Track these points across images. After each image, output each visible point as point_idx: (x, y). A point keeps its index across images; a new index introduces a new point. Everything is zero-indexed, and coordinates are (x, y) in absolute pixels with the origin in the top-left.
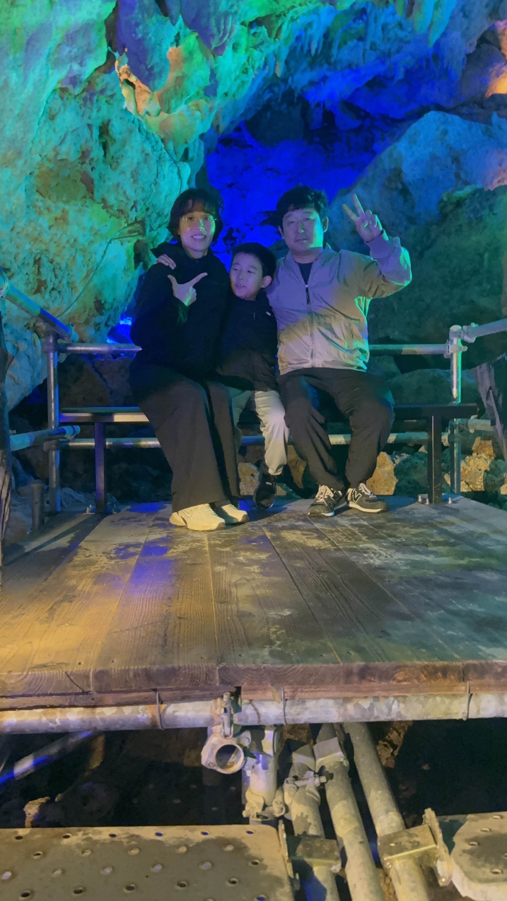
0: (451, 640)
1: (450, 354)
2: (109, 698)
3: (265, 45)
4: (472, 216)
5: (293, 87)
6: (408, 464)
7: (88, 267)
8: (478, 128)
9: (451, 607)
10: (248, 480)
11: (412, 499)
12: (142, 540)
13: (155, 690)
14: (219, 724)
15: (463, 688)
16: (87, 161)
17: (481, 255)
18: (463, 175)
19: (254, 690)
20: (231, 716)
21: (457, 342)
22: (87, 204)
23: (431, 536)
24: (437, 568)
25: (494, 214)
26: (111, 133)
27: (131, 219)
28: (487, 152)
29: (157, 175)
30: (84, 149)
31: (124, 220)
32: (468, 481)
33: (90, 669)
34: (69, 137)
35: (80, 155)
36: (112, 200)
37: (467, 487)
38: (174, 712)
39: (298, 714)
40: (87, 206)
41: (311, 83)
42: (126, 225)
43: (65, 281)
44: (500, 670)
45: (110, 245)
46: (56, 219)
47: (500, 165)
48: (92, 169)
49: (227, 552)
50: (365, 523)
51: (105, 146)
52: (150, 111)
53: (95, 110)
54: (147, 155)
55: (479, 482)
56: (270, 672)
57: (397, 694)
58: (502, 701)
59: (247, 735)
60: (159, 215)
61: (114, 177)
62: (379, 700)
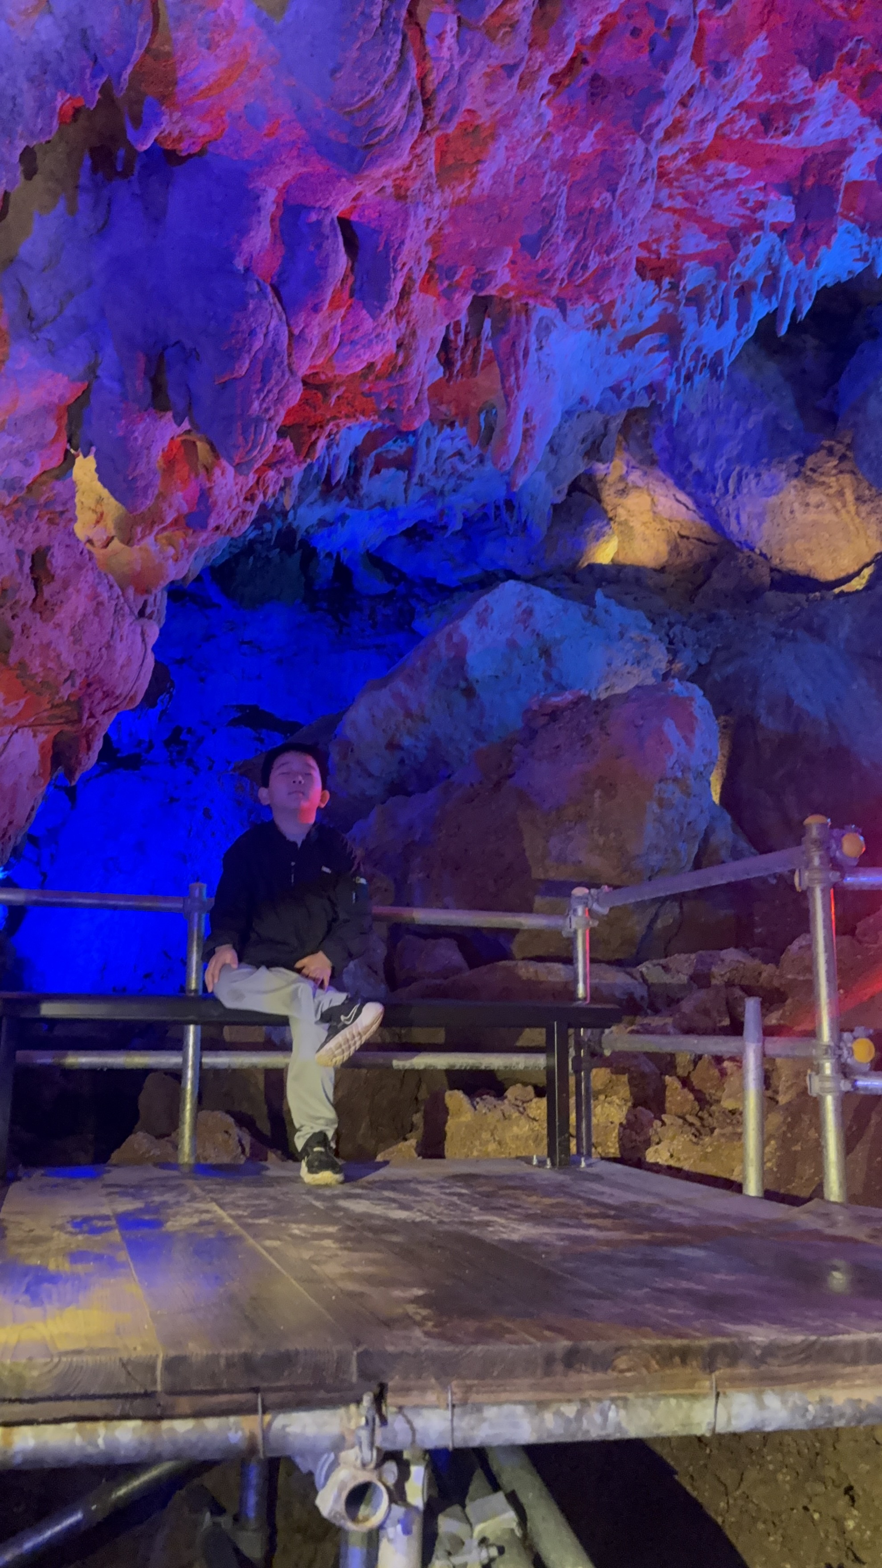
0: (678, 1318)
1: (572, 932)
2: (184, 1404)
3: (287, 464)
4: (574, 734)
5: (294, 526)
8: (576, 610)
9: (657, 1285)
12: (106, 1211)
13: (256, 1390)
14: (352, 1447)
15: (707, 1383)
16: (8, 604)
18: (555, 676)
19: (405, 1390)
20: (373, 1431)
21: (583, 913)
23: (578, 1207)
24: (608, 1243)
25: (608, 734)
26: (49, 566)
27: (60, 698)
28: (590, 645)
30: (7, 586)
31: (47, 698)
32: (594, 1140)
33: (157, 1356)
36: (35, 666)
38: (284, 1427)
39: (472, 1429)
41: (322, 522)
42: (49, 706)
44: (758, 1352)
45: (15, 736)
47: (609, 665)
48: (13, 617)
49: (266, 1225)
51: (38, 584)
52: (95, 539)
53: (31, 531)
54: (100, 603)
55: (611, 1142)
56: (433, 1358)
57: (614, 1394)
58: (762, 1406)
59: (391, 1467)
60: (106, 695)
61: (44, 632)
62: (589, 1405)
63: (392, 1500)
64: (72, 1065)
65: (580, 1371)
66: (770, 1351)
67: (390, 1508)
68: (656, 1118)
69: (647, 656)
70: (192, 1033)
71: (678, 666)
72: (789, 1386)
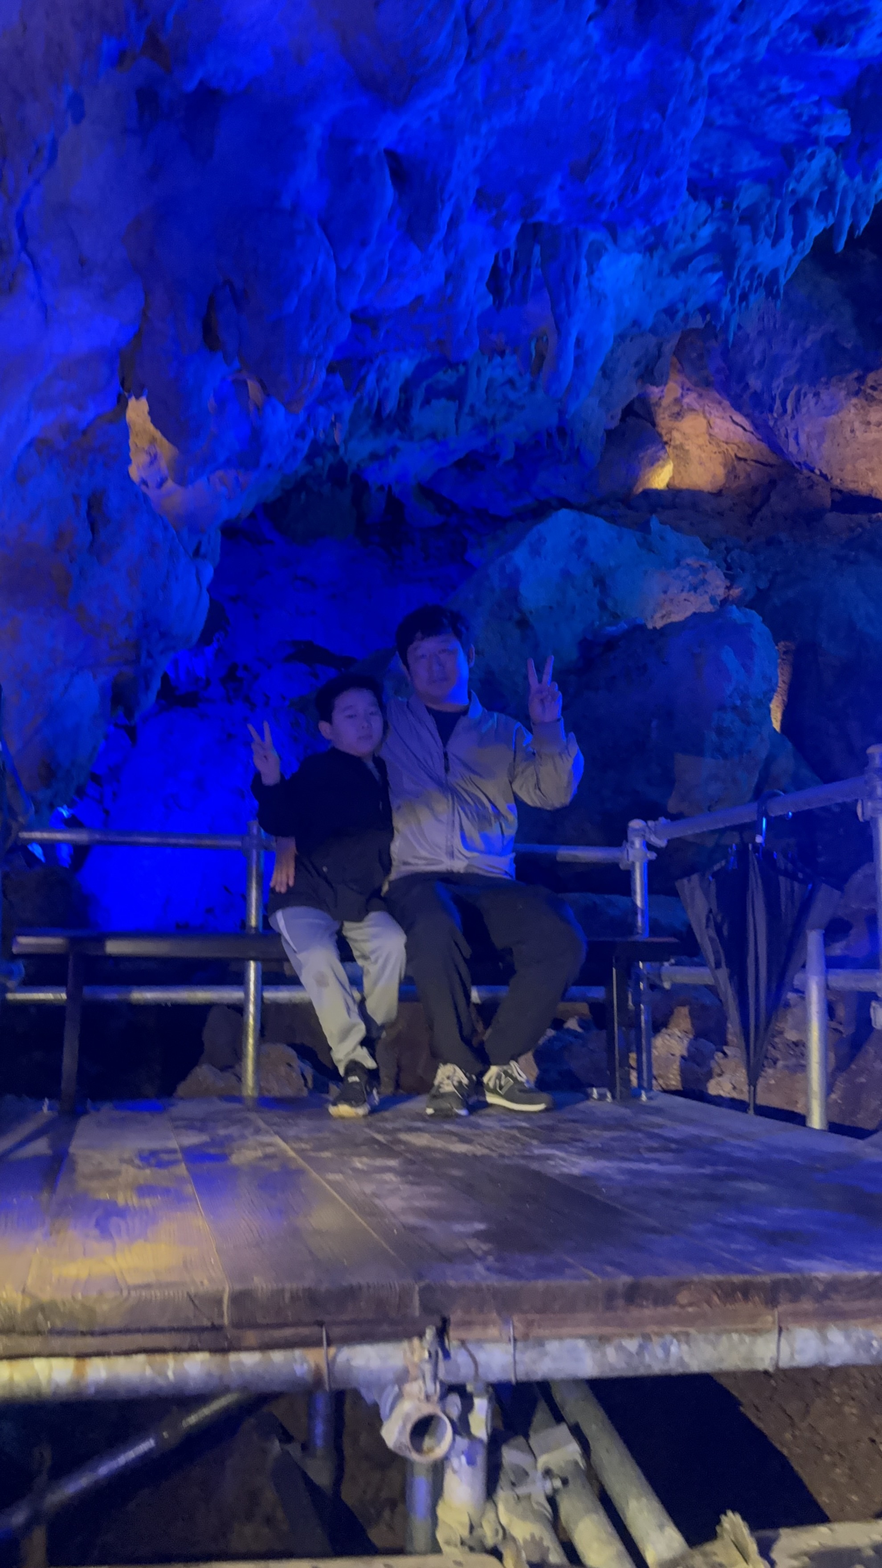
0: (741, 1253)
1: (629, 863)
2: (251, 1337)
4: (630, 664)
5: (346, 461)
8: (631, 538)
9: (720, 1220)
13: (320, 1324)
14: (416, 1379)
15: (770, 1318)
16: (65, 549)
17: (647, 723)
18: (610, 604)
19: (467, 1324)
20: (436, 1366)
21: (640, 845)
22: (52, 613)
26: (104, 508)
27: (119, 639)
28: (646, 573)
29: (167, 577)
30: (64, 530)
32: (655, 1073)
33: (223, 1291)
34: (44, 511)
35: (53, 538)
36: (93, 608)
38: (348, 1359)
39: (535, 1363)
40: (53, 616)
41: (373, 456)
42: (108, 647)
44: (821, 1288)
45: (76, 678)
47: (665, 592)
48: (71, 561)
51: (94, 527)
52: (149, 479)
53: (86, 474)
54: (155, 544)
55: (673, 1075)
56: (495, 1293)
57: (676, 1329)
58: (825, 1340)
59: (455, 1400)
60: (163, 635)
61: (101, 574)
62: (650, 1339)
63: (455, 1432)
64: (138, 1000)
65: (642, 1306)
66: (833, 1286)
67: (454, 1440)
68: (717, 1050)
69: (704, 582)
70: (252, 970)
71: (736, 592)
72: (853, 1322)
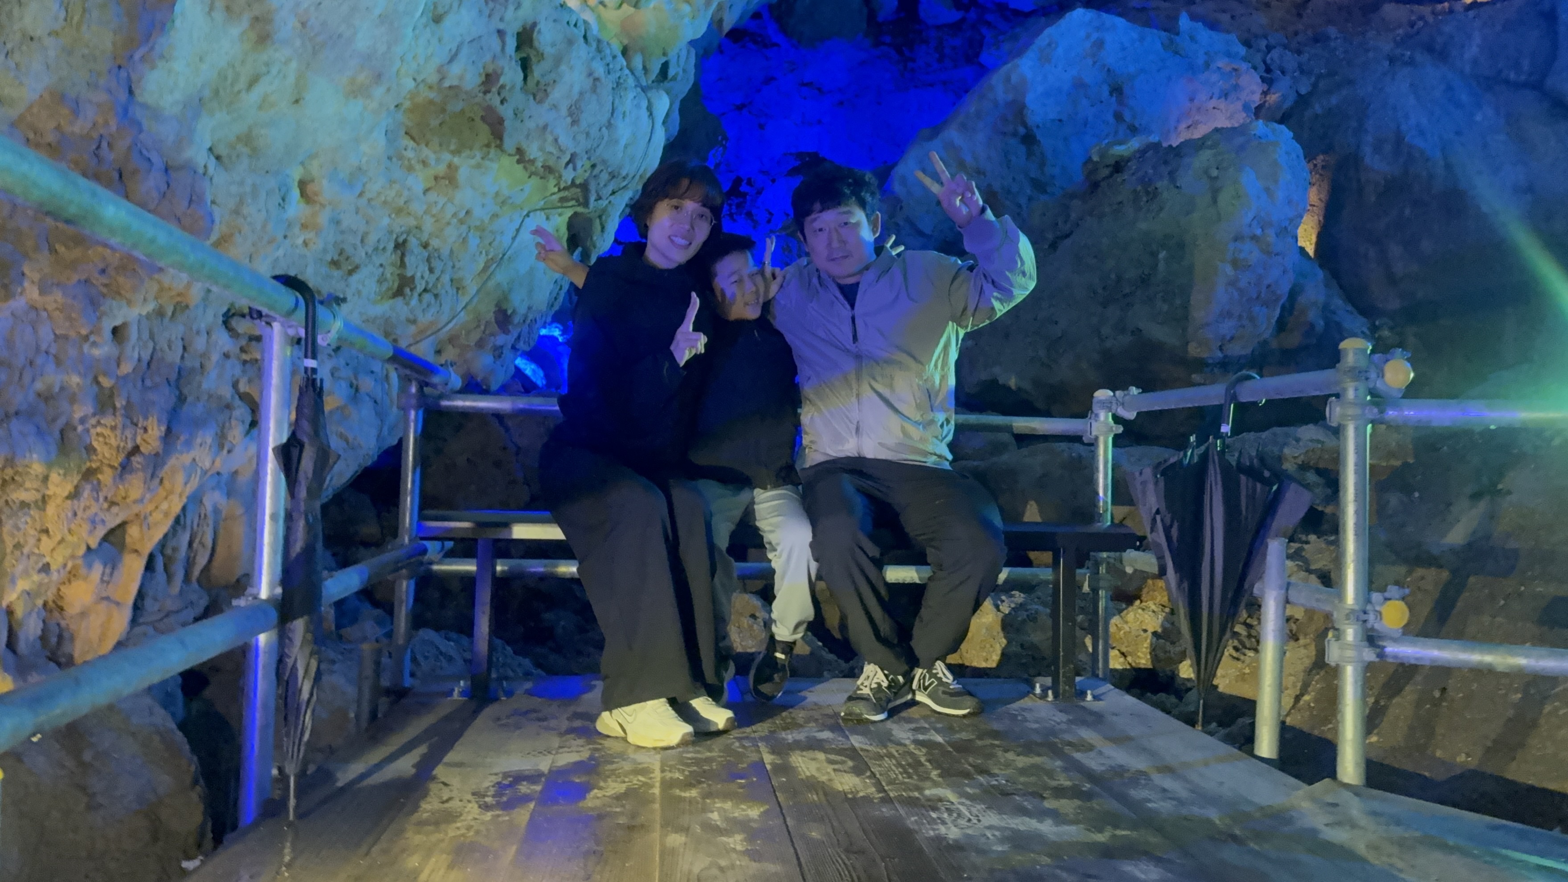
1: (1093, 437)
4: (1139, 188)
6: (1023, 615)
7: (487, 255)
8: (1154, 38)
10: (746, 625)
11: (1023, 687)
12: (544, 765)
16: (494, 90)
17: (1154, 255)
18: (1127, 116)
21: (1107, 418)
22: (491, 156)
23: (1050, 774)
24: (1055, 850)
25: (1177, 187)
26: (536, 44)
27: (566, 182)
28: (1169, 79)
29: (612, 114)
30: (490, 71)
31: (552, 182)
32: (1124, 650)
34: (465, 51)
35: (483, 78)
36: (533, 151)
37: (1122, 660)
40: (491, 160)
42: (556, 190)
43: (446, 279)
45: (527, 219)
46: (436, 178)
47: (1192, 100)
48: (502, 102)
49: (691, 801)
50: (939, 739)
51: (525, 65)
52: (606, 1)
53: (511, 8)
54: (596, 80)
55: (1142, 652)
60: (613, 176)
61: (539, 114)
69: (1236, 87)
71: (1273, 98)
